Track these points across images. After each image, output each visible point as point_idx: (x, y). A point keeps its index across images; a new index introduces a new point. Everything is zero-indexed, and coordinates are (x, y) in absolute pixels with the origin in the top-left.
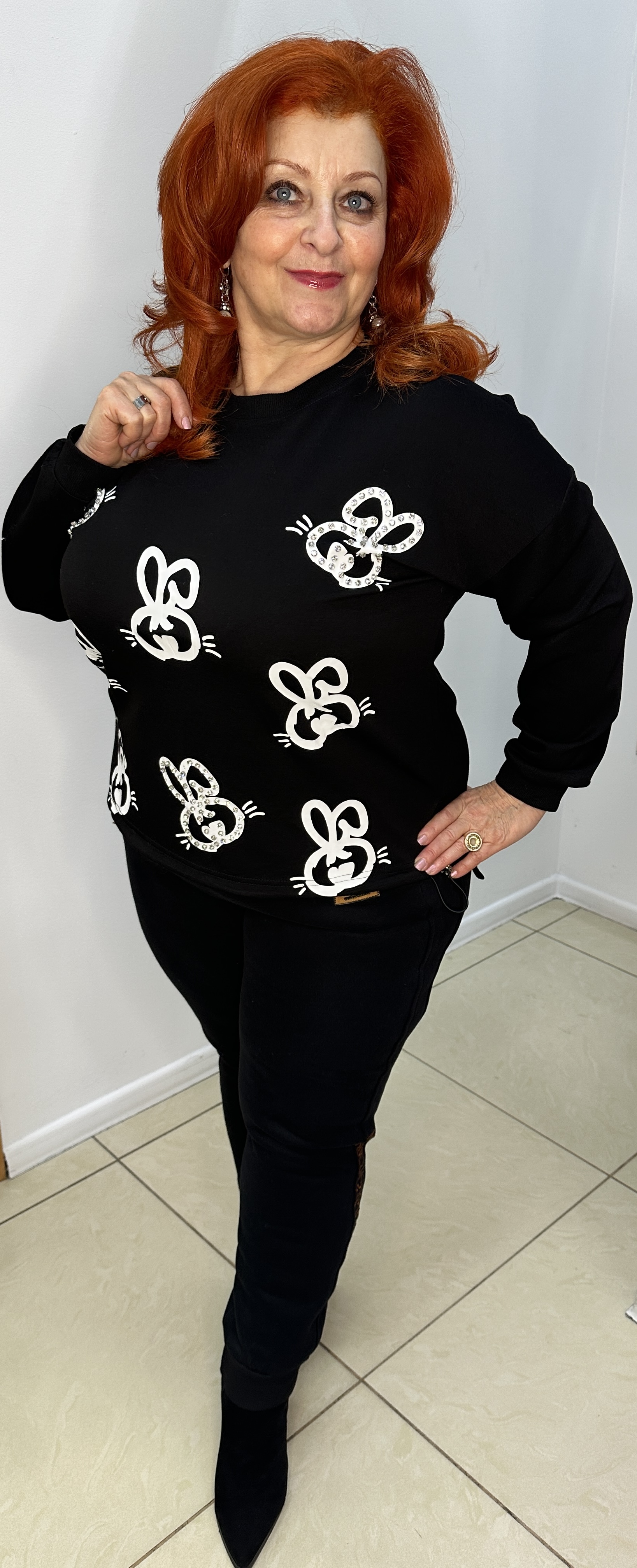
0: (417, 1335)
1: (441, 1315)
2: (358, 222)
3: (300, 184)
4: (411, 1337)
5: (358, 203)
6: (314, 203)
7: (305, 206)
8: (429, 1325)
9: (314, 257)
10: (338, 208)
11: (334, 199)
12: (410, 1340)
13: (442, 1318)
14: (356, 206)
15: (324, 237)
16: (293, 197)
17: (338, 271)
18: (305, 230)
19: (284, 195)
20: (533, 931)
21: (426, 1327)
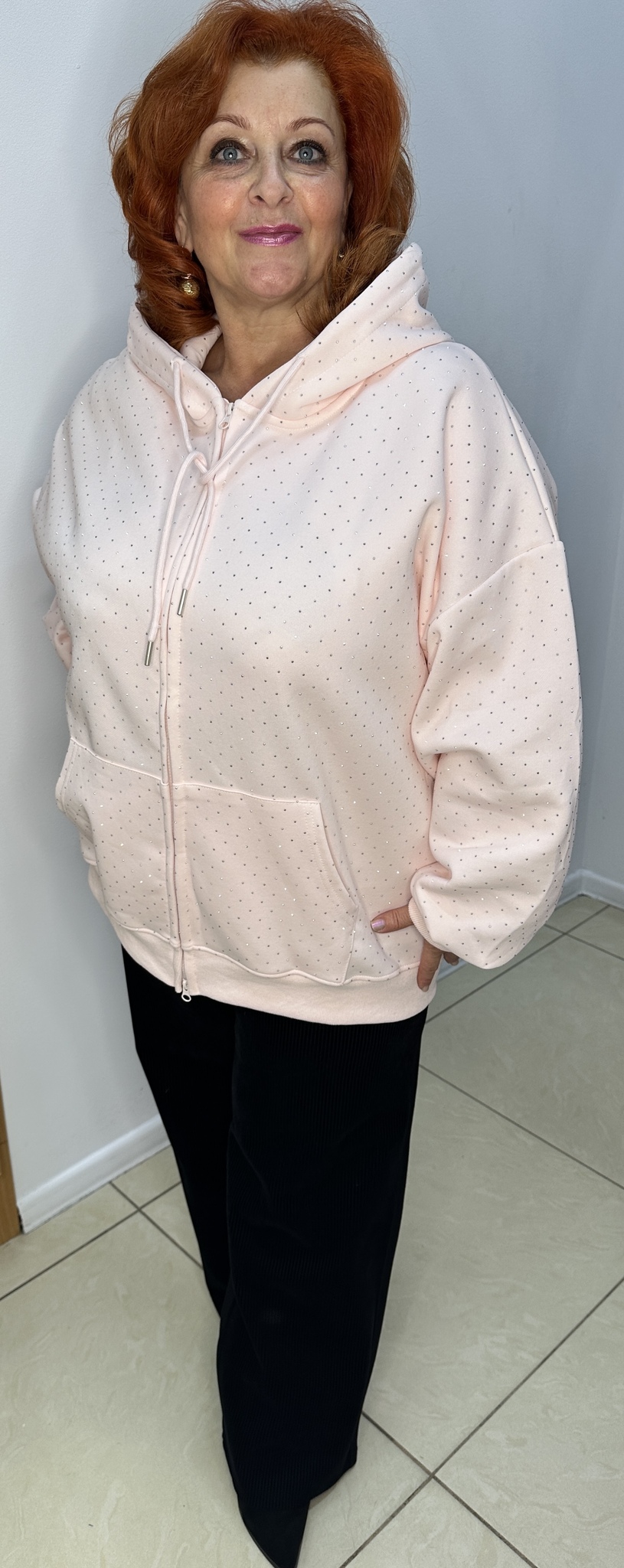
0: (488, 1418)
1: (512, 1393)
2: (309, 173)
3: (244, 141)
4: (482, 1421)
5: (310, 154)
6: (260, 157)
7: (251, 162)
8: (500, 1406)
9: (266, 212)
10: (287, 161)
11: (281, 150)
12: (481, 1425)
13: (513, 1397)
14: (308, 157)
15: (271, 189)
16: (240, 156)
17: (291, 223)
18: (252, 186)
19: (231, 156)
20: (561, 934)
21: (497, 1409)
